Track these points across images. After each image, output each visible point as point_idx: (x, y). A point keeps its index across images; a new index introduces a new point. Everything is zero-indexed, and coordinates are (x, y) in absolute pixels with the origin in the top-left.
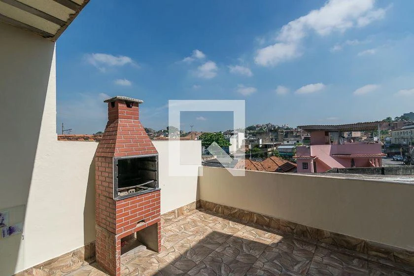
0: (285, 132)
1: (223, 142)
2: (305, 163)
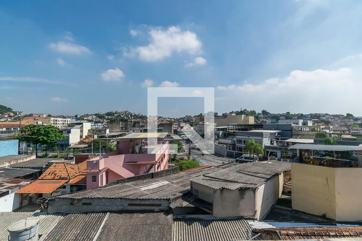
0: (134, 122)
1: (55, 135)
2: (94, 176)
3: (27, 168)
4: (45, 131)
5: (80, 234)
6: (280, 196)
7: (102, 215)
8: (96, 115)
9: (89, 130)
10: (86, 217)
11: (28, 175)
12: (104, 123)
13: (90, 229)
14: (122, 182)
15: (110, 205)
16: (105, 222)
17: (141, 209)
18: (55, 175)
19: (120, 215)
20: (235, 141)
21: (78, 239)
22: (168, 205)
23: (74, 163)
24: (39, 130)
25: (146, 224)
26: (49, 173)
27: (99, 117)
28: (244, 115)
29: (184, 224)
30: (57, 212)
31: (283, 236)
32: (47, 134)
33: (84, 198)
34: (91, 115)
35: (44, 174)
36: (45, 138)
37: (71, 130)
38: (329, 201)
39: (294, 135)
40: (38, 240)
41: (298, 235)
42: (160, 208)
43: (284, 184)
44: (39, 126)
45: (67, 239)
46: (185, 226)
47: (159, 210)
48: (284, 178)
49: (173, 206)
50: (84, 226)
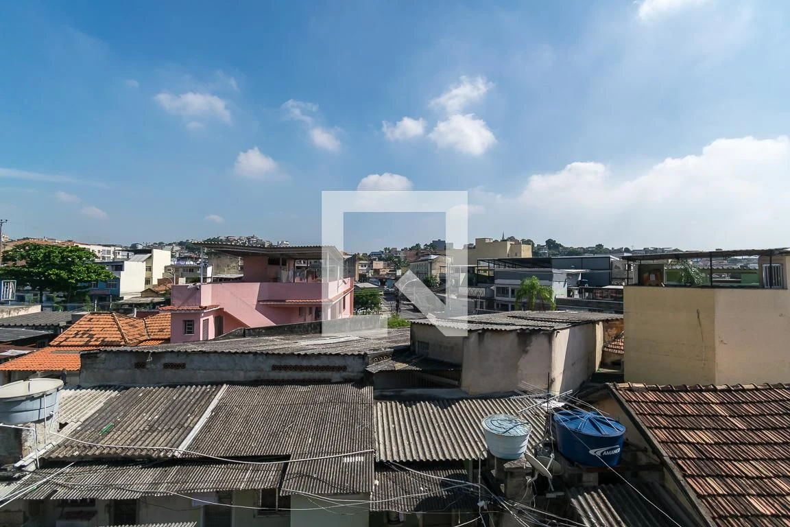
1: (88, 268)
2: (189, 321)
3: (21, 326)
4: (63, 258)
5: (160, 421)
6: (597, 368)
7: (211, 389)
8: (181, 244)
9: (166, 267)
10: (174, 394)
11: (22, 340)
12: (200, 260)
13: (185, 412)
14: (254, 333)
15: (230, 369)
16: (220, 401)
17: (301, 378)
18: (91, 336)
19: (253, 389)
20: (493, 291)
21: (157, 429)
22: (361, 369)
23: (135, 316)
24: (49, 257)
25: (314, 403)
26: (77, 334)
27: (187, 248)
28: (512, 243)
29: (399, 407)
30: (102, 384)
31: (621, 392)
32: (67, 265)
33: (168, 352)
34: (170, 244)
35: (65, 336)
36: (64, 274)
37: (125, 262)
38: (702, 360)
39: (615, 278)
40: (59, 431)
41: (651, 391)
42: (344, 374)
43: (604, 347)
44: (46, 247)
45: (129, 429)
46: (402, 409)
47: (342, 380)
48: (604, 334)
49: (373, 368)
50: (168, 408)
